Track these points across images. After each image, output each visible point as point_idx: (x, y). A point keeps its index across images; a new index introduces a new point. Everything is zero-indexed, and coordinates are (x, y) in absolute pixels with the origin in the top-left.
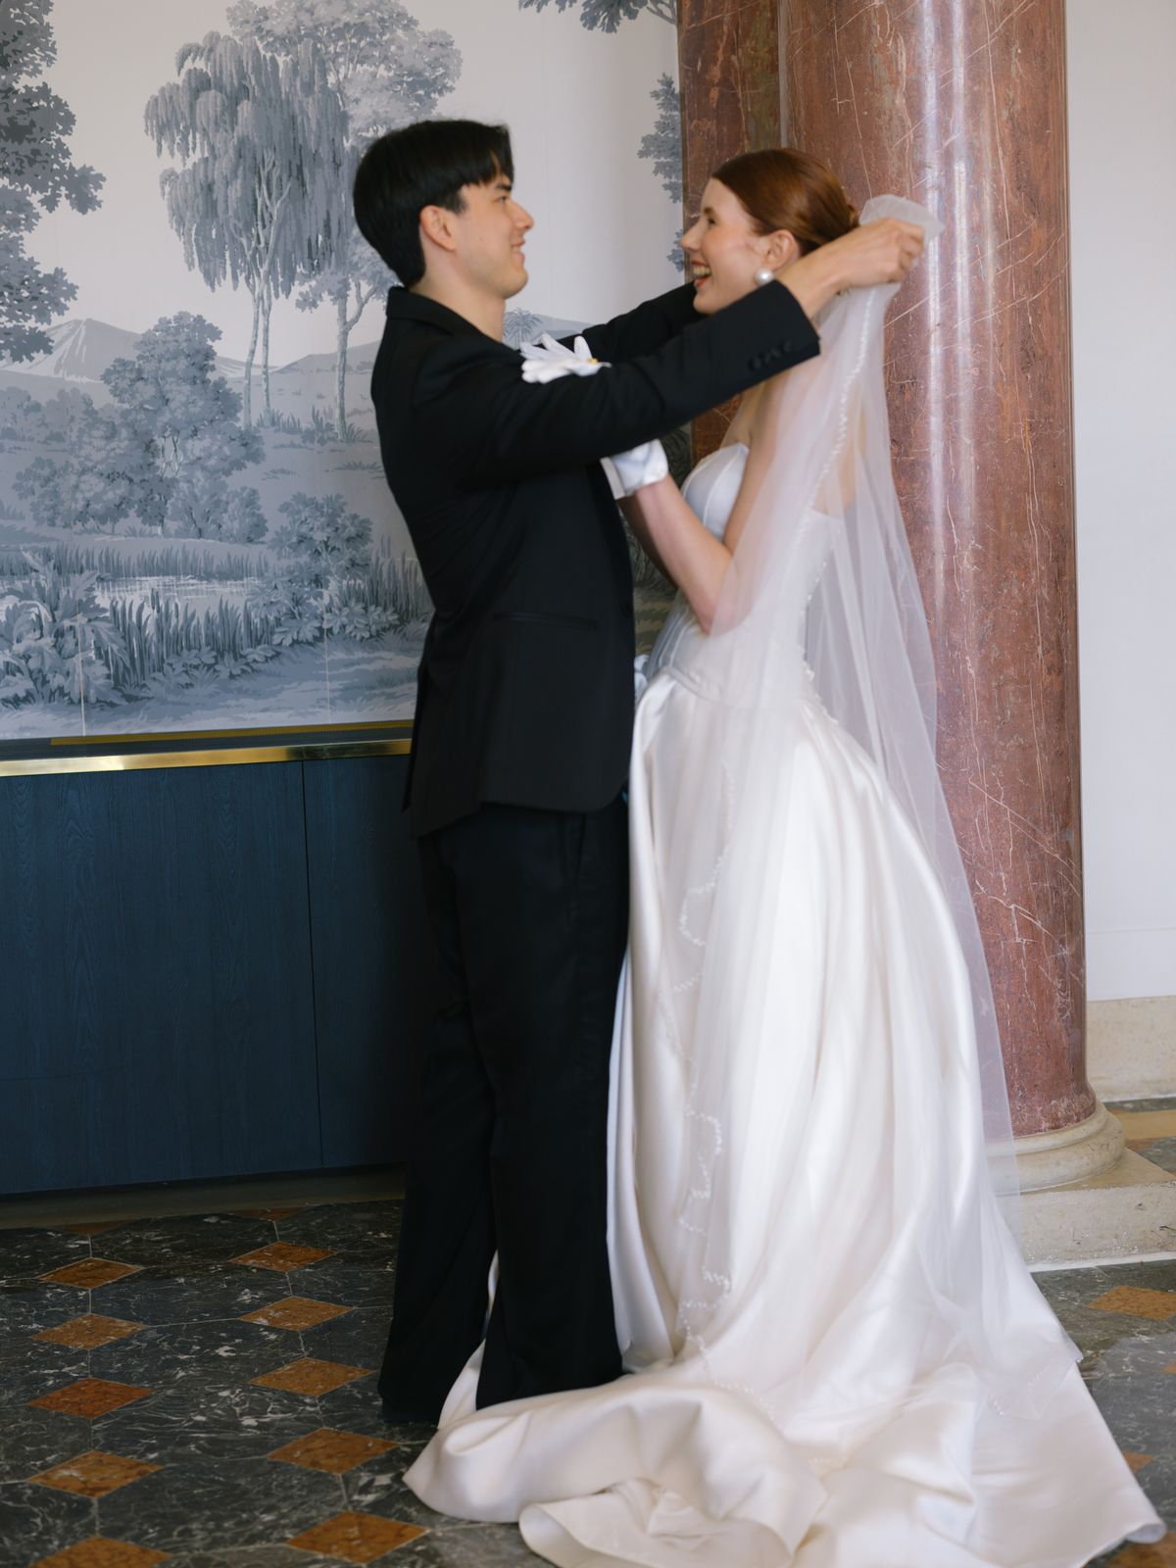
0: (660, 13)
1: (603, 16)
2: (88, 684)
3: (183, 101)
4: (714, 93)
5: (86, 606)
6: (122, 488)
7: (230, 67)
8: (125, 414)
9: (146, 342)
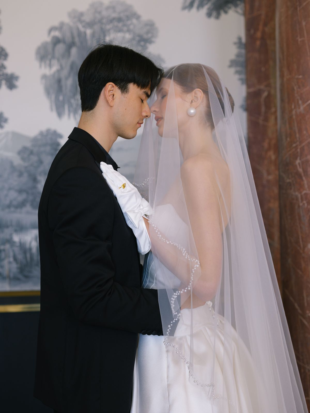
0: (237, 12)
1: (214, 14)
2: (10, 271)
3: (50, 48)
4: (258, 43)
5: (10, 241)
6: (24, 196)
7: (68, 35)
8: (26, 167)
9: (35, 140)
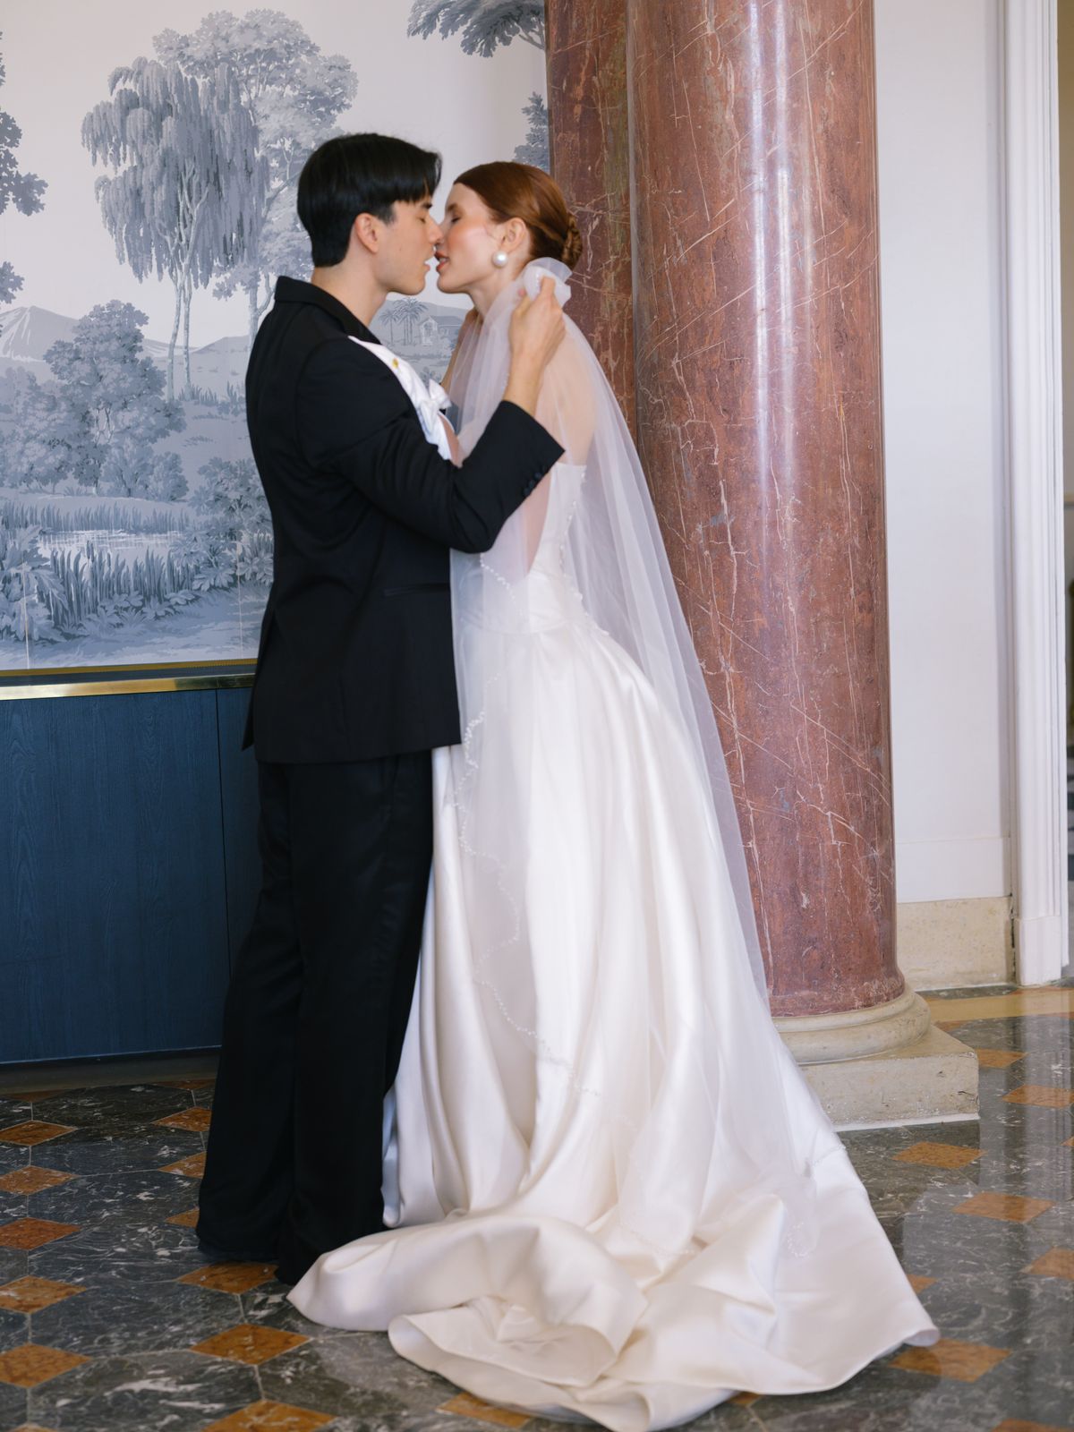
1: (481, 43)
2: (31, 623)
3: (115, 117)
4: (578, 110)
5: (30, 556)
6: (61, 454)
7: (156, 88)
8: (64, 389)
9: (83, 326)
